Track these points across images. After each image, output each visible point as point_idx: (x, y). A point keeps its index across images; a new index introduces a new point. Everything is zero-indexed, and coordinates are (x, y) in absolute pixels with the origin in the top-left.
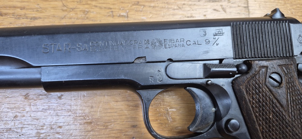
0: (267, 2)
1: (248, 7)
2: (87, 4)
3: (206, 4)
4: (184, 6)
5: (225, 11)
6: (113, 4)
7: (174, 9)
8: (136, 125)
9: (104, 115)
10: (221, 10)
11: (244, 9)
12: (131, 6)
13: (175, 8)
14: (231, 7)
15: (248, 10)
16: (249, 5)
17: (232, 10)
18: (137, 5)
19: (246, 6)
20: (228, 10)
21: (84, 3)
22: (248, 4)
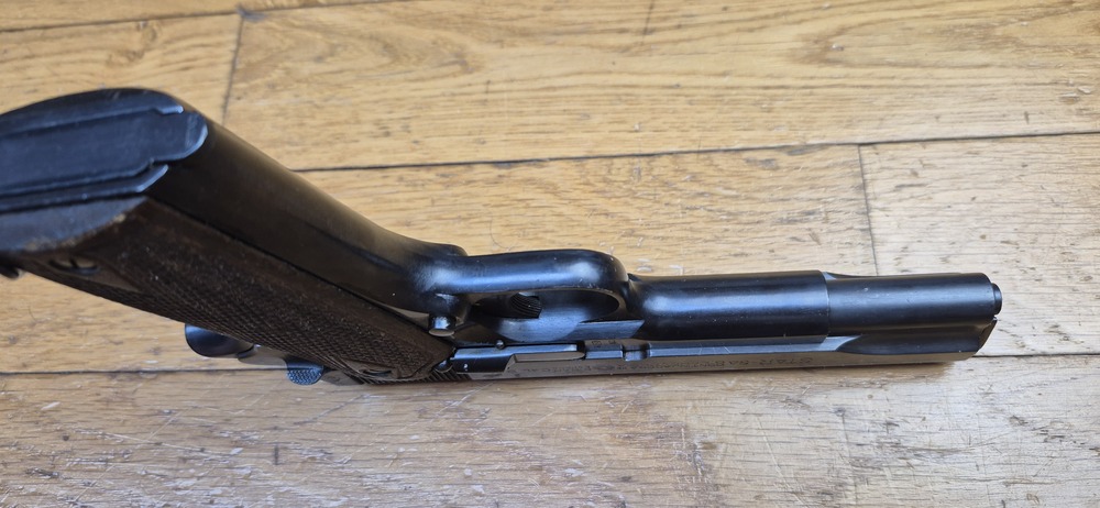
0: (915, 217)
1: (870, 229)
2: (537, 239)
3: (773, 228)
4: (726, 234)
5: (817, 241)
6: (585, 237)
7: (706, 241)
8: (630, 478)
9: (565, 453)
10: (807, 238)
11: (860, 233)
12: (619, 239)
13: (708, 238)
14: (830, 232)
15: (871, 235)
16: (873, 225)
17: (830, 237)
18: (631, 235)
19: (867, 227)
20: (824, 239)
21: (531, 237)
22: (869, 223)
